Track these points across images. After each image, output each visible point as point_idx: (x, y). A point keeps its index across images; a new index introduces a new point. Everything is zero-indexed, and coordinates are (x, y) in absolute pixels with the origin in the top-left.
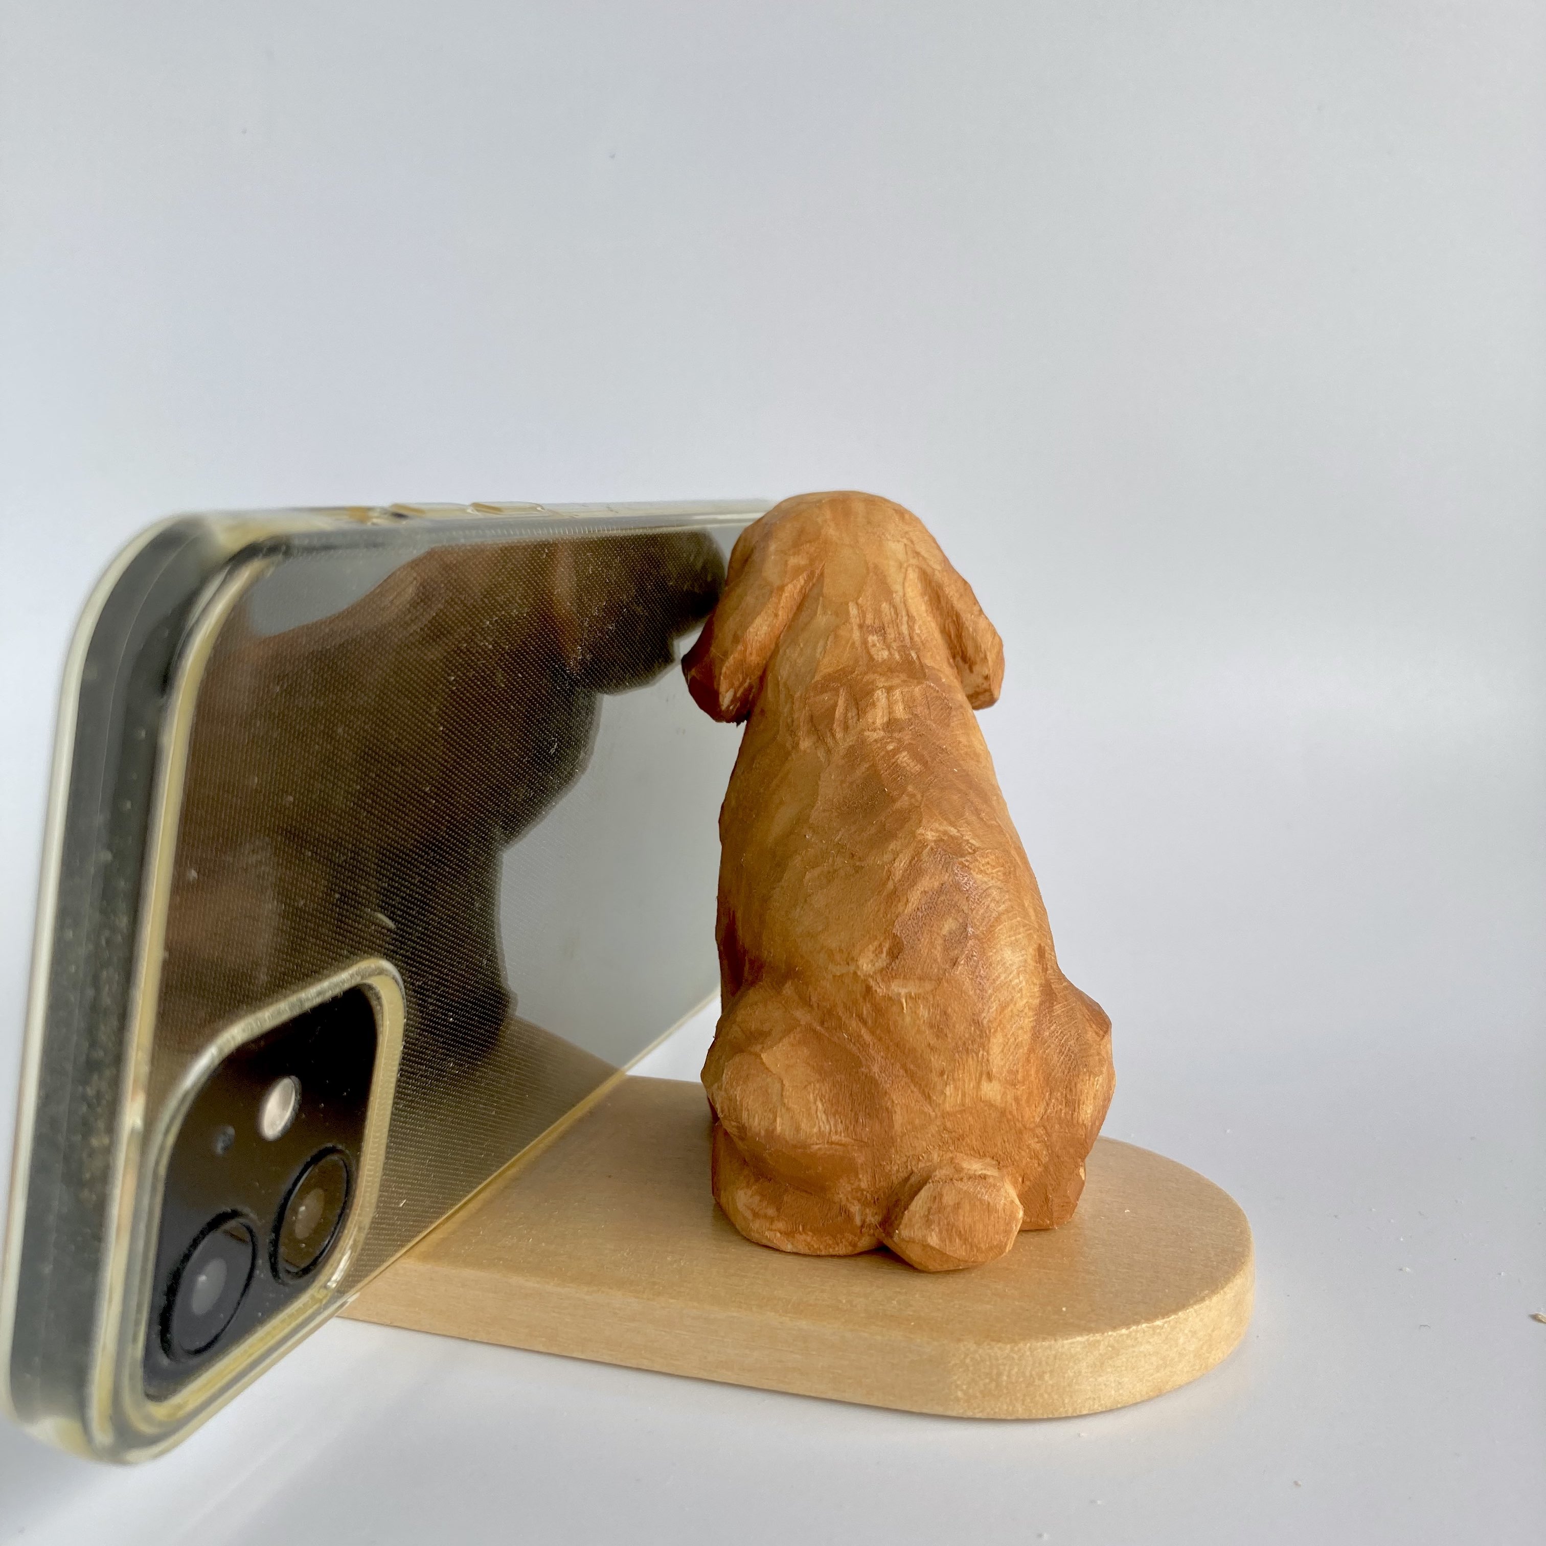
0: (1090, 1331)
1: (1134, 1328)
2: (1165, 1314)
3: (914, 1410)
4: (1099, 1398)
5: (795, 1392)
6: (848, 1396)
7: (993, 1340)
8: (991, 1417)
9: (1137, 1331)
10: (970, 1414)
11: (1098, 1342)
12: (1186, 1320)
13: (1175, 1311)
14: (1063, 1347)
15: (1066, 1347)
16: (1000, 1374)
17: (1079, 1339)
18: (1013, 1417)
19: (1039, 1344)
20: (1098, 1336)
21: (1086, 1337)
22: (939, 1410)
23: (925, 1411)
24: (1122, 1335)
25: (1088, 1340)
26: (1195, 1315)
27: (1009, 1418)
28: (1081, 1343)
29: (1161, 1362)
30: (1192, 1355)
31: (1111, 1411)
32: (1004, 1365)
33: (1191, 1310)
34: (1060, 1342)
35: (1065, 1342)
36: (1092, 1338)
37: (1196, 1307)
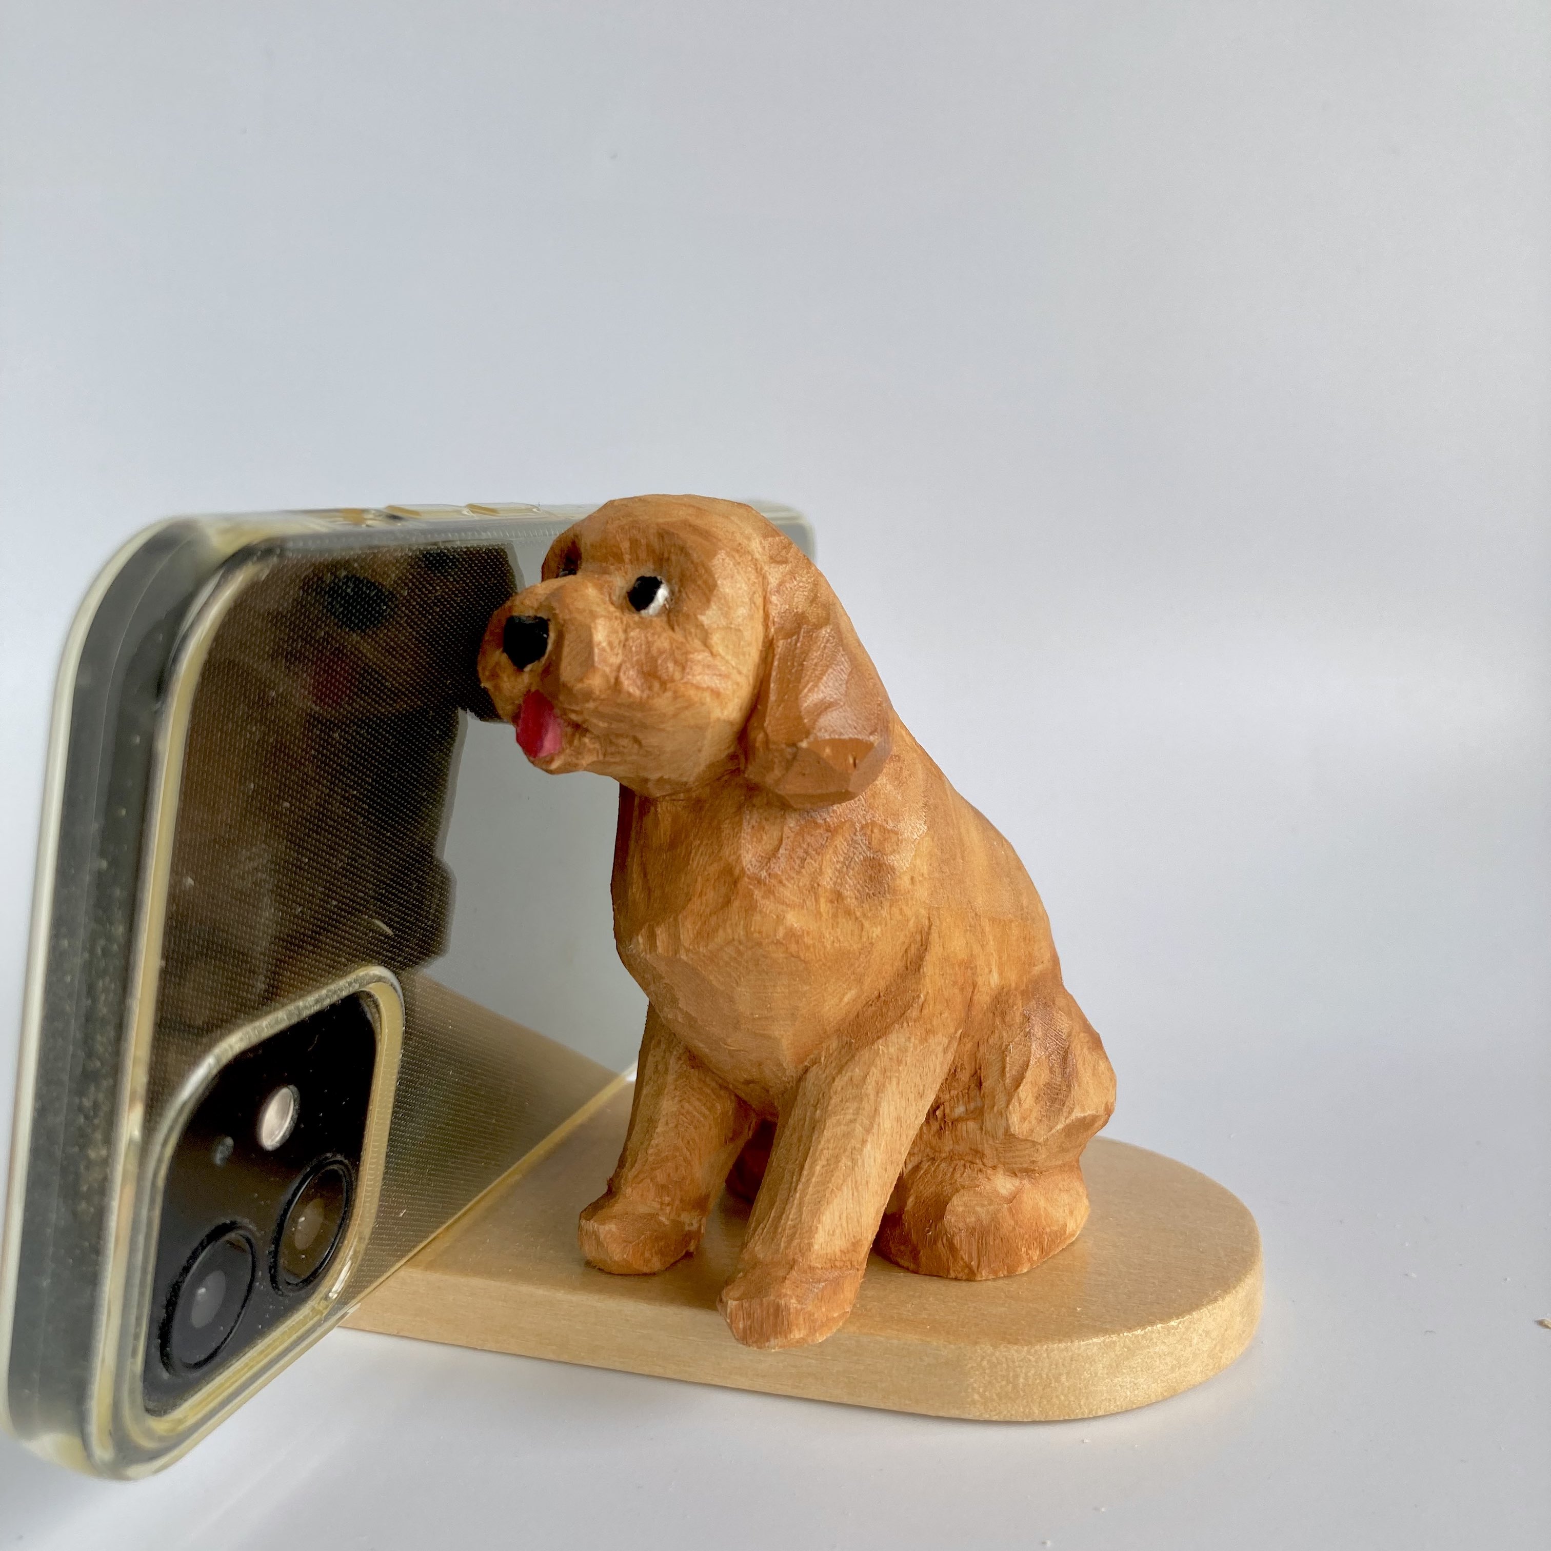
0: (1105, 1332)
1: (1149, 1328)
2: (1179, 1314)
3: (930, 1413)
4: (1115, 1399)
5: (810, 1397)
6: (863, 1401)
7: (1009, 1343)
8: (1007, 1419)
9: (1152, 1332)
10: (986, 1416)
11: (1114, 1342)
12: (1200, 1320)
13: (1189, 1311)
14: (1079, 1348)
15: (1083, 1348)
16: (1016, 1376)
17: (1095, 1340)
18: (1029, 1420)
19: (1055, 1346)
20: (1114, 1338)
21: (1102, 1339)
22: (955, 1413)
23: (941, 1414)
24: (1137, 1336)
25: (1104, 1342)
26: (1208, 1315)
27: (1025, 1420)
28: (1097, 1344)
29: (1174, 1362)
30: (1206, 1355)
31: (1127, 1411)
32: (1021, 1367)
33: (1204, 1310)
34: (1076, 1343)
35: (1082, 1343)
36: (1107, 1339)
37: (1210, 1307)
